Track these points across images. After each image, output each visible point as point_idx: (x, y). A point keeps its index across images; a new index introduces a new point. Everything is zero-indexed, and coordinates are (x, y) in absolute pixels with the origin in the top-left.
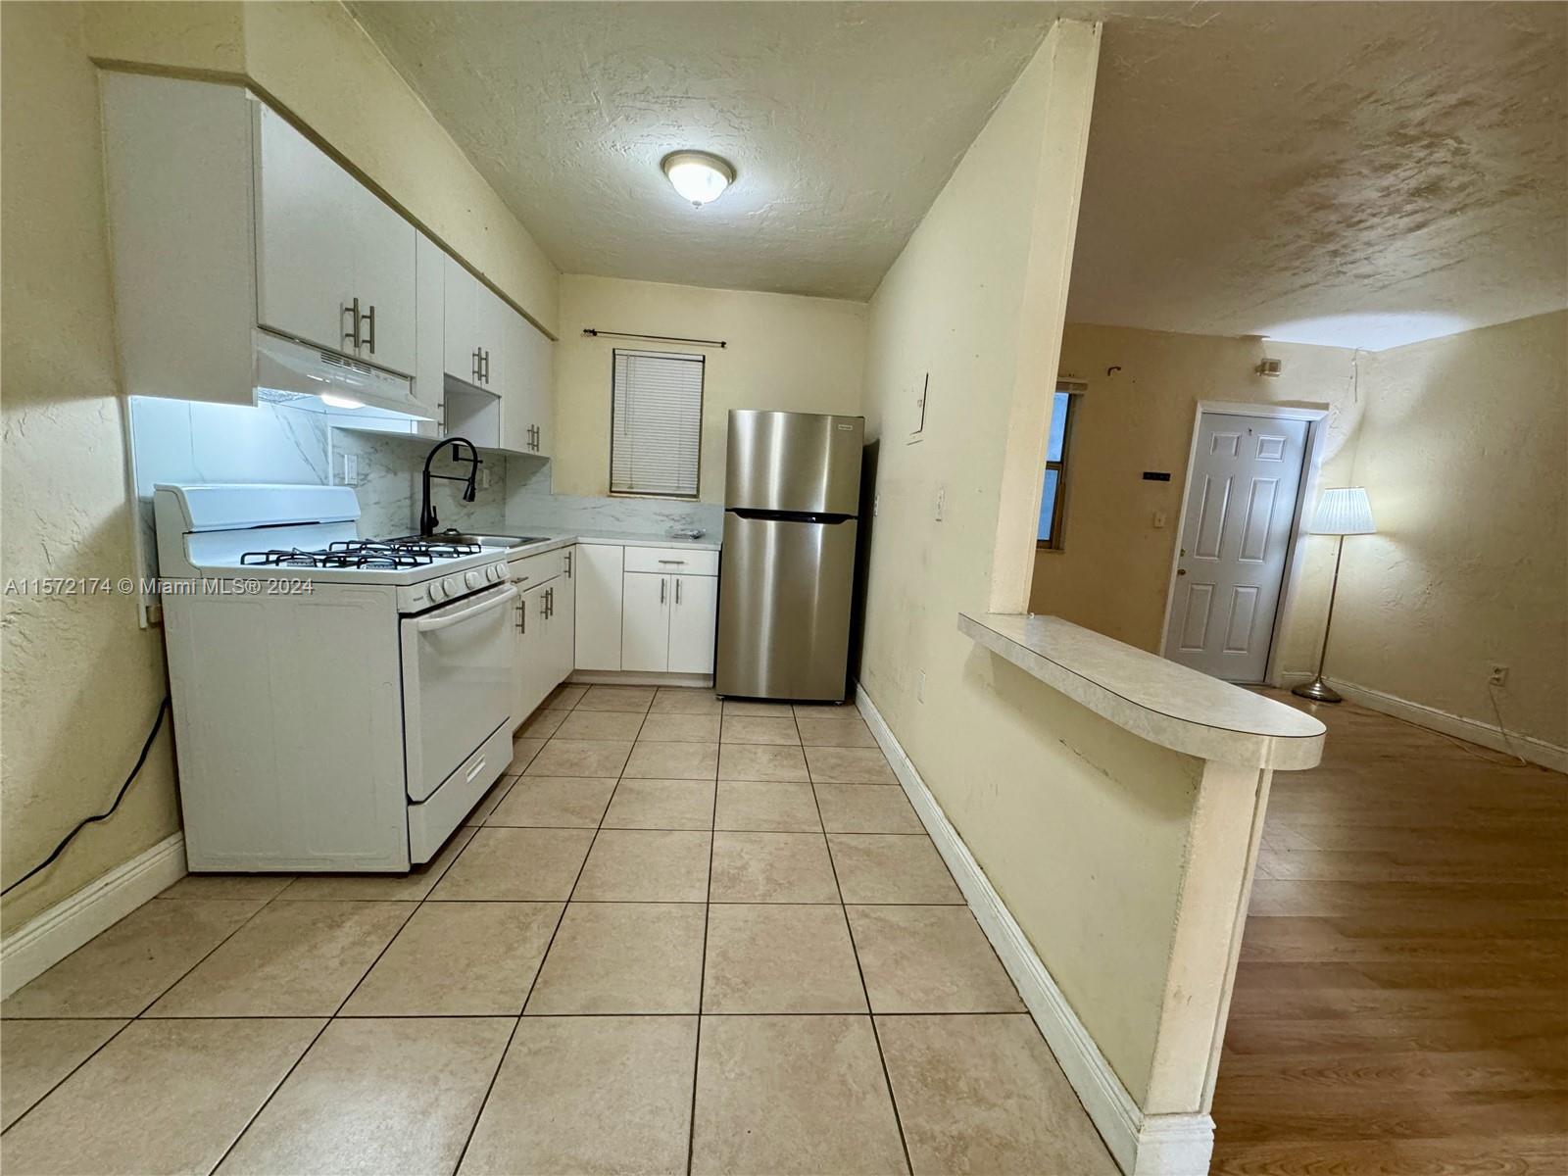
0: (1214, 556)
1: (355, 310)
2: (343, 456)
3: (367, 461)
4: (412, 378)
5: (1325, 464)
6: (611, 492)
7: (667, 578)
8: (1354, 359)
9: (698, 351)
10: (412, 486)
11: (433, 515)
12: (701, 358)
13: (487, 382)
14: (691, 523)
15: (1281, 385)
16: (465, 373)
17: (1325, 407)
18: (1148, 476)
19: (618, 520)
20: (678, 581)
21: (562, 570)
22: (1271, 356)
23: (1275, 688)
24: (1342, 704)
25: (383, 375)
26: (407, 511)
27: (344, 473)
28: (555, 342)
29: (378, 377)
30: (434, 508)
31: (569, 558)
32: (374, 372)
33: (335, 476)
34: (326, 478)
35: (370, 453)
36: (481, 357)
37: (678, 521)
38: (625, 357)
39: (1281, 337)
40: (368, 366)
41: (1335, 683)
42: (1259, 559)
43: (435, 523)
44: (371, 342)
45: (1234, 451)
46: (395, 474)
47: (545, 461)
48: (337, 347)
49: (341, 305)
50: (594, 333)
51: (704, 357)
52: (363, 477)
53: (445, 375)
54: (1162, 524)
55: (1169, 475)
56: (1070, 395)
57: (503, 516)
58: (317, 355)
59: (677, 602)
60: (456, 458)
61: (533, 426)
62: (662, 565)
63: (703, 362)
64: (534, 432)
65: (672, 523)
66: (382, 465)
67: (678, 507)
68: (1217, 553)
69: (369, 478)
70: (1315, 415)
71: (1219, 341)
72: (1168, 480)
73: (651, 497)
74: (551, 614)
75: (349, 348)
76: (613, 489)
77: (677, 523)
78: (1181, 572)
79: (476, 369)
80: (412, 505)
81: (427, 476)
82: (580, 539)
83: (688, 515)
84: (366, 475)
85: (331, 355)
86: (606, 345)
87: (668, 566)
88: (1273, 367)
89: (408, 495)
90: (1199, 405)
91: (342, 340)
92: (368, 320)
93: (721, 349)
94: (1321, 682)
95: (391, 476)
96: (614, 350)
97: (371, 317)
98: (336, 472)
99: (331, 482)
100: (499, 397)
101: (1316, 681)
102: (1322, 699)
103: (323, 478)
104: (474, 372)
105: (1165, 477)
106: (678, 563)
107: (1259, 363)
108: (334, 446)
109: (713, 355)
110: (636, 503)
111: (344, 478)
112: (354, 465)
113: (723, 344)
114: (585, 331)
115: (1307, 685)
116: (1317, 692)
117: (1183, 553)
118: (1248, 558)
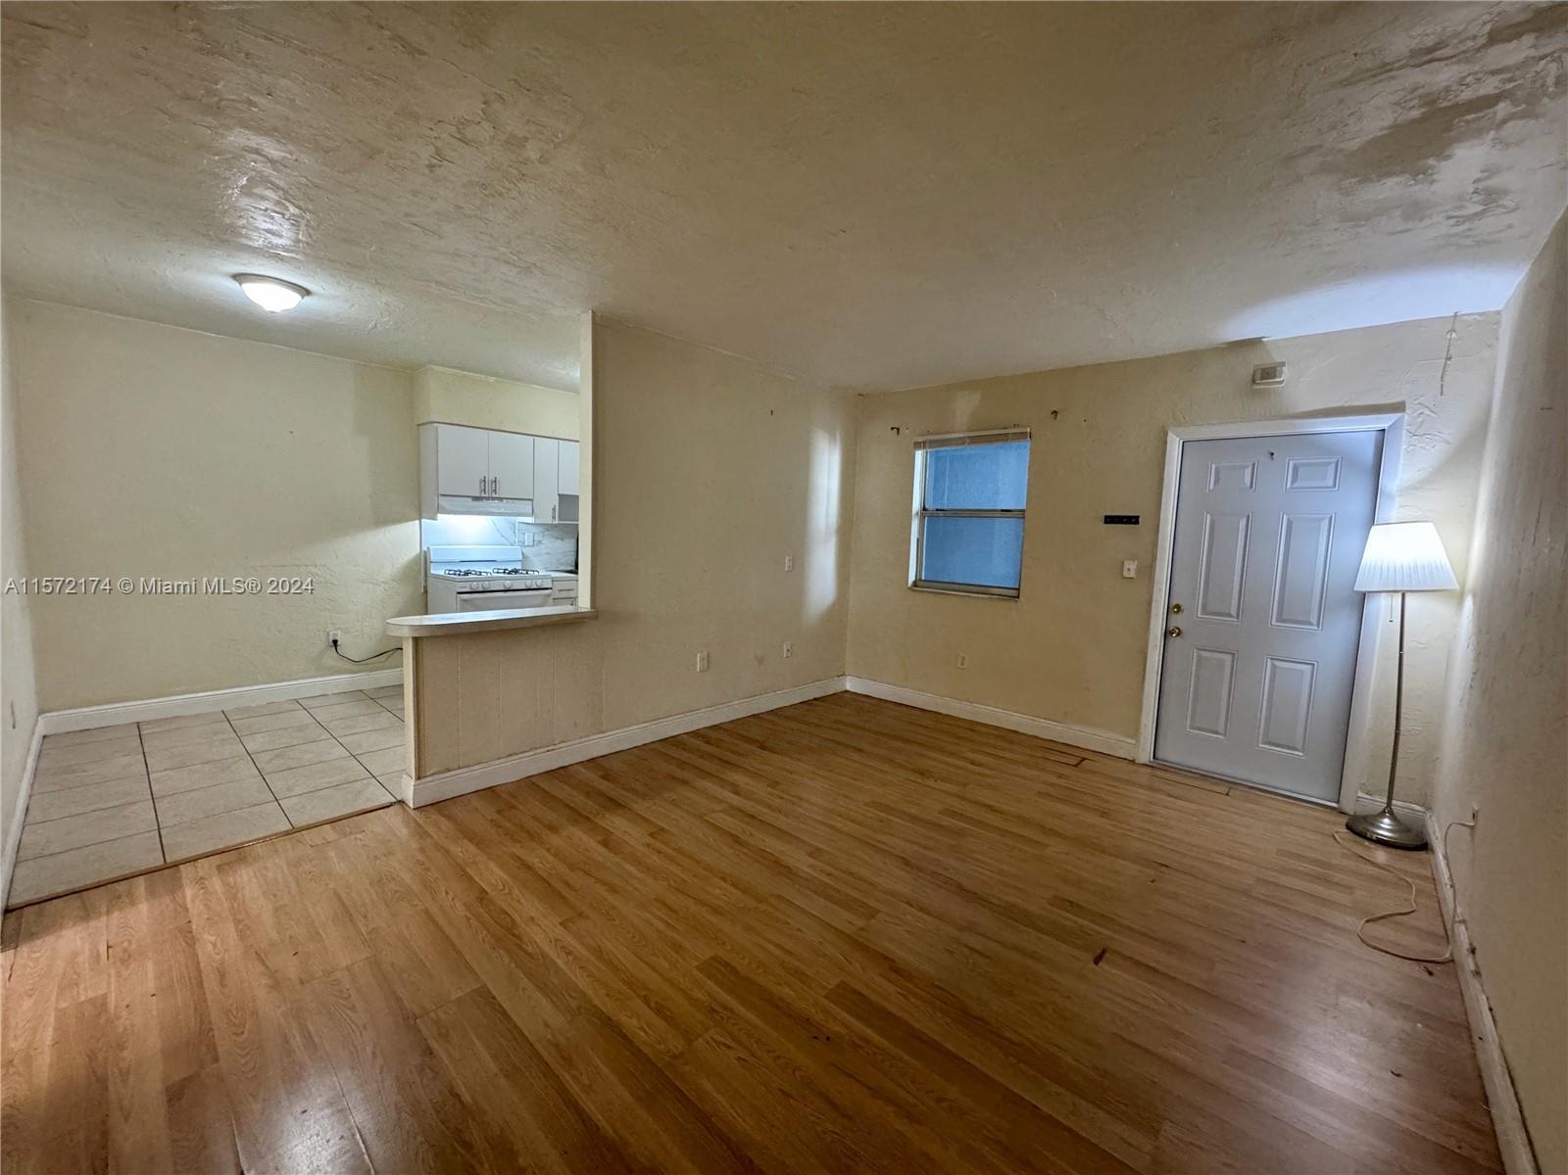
0: (1230, 615)
1: (486, 480)
4: (531, 500)
5: (1409, 490)
8: (1454, 330)
17: (1398, 407)
18: (1110, 520)
25: (511, 501)
42: (1312, 624)
44: (497, 490)
45: (1248, 482)
48: (479, 495)
49: (478, 479)
54: (1132, 574)
55: (1137, 518)
58: (470, 499)
68: (1234, 612)
70: (1384, 421)
72: (1137, 522)
78: (1173, 633)
85: (476, 499)
88: (1274, 372)
90: (1170, 434)
91: (481, 492)
94: (1393, 817)
97: (496, 481)
101: (1382, 814)
105: (1133, 520)
107: (1247, 371)
108: (518, 530)
115: (1373, 819)
116: (1385, 828)
117: (1174, 609)
118: (1284, 621)
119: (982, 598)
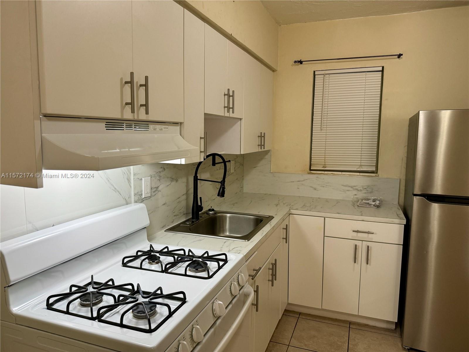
1: (131, 82)
2: (141, 179)
3: (158, 178)
4: (180, 124)
6: (311, 170)
7: (359, 243)
9: (378, 64)
10: (187, 186)
11: (199, 204)
12: (381, 69)
13: (233, 112)
14: (371, 192)
16: (218, 110)
19: (315, 189)
20: (368, 247)
21: (282, 237)
25: (158, 127)
26: (184, 203)
27: (142, 191)
28: (275, 73)
29: (155, 129)
30: (201, 198)
31: (286, 229)
32: (151, 126)
33: (135, 195)
34: (130, 197)
35: (160, 172)
36: (230, 95)
37: (361, 190)
38: (323, 76)
40: (146, 123)
43: (201, 208)
44: (146, 105)
46: (177, 181)
47: (268, 152)
48: (118, 116)
49: (122, 79)
50: (301, 62)
51: (383, 67)
52: (155, 190)
53: (205, 114)
57: (242, 187)
59: (367, 263)
60: (214, 164)
61: (261, 133)
62: (355, 234)
63: (382, 71)
64: (262, 136)
65: (355, 192)
66: (168, 178)
67: (360, 181)
69: (160, 188)
73: (340, 173)
74: (275, 280)
75: (128, 115)
76: (311, 169)
77: (360, 193)
79: (226, 105)
80: (187, 199)
81: (196, 179)
82: (293, 211)
83: (368, 186)
84: (157, 188)
85: (113, 123)
86: (308, 69)
87: (359, 234)
89: (185, 192)
91: (123, 108)
92: (144, 87)
93: (398, 59)
95: (174, 183)
96: (314, 72)
97: (146, 85)
98: (136, 192)
99: (133, 200)
100: (241, 119)
103: (127, 198)
104: (225, 107)
106: (368, 233)
108: (134, 175)
109: (389, 65)
110: (327, 178)
111: (142, 195)
112: (149, 184)
113: (400, 56)
114: (295, 62)
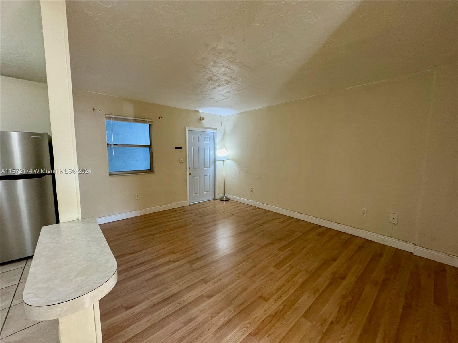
0: (198, 168)
5: (219, 143)
8: (220, 118)
15: (205, 123)
17: (216, 129)
18: (176, 148)
22: (202, 116)
23: (216, 199)
24: (230, 200)
39: (203, 111)
41: (228, 196)
42: (208, 168)
45: (198, 140)
54: (182, 161)
55: (182, 148)
56: (149, 125)
68: (198, 167)
70: (215, 131)
71: (188, 111)
72: (182, 149)
78: (190, 174)
88: (203, 119)
90: (186, 128)
101: (224, 196)
102: (226, 201)
105: (181, 148)
107: (199, 118)
115: (223, 198)
116: (224, 199)
117: (189, 168)
118: (206, 168)
119: (143, 174)
